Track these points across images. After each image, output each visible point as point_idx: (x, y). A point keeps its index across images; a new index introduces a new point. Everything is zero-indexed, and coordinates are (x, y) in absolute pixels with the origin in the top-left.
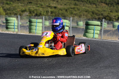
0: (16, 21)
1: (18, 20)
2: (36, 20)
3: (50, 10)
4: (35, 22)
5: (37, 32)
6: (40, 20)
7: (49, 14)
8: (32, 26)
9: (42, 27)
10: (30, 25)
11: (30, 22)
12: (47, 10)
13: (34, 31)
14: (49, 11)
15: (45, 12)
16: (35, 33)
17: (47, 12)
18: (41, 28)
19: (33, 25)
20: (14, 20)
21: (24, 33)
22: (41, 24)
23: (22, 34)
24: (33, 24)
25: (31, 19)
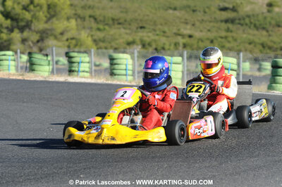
0: (130, 62)
1: (133, 58)
2: (170, 58)
3: (181, 41)
4: (170, 61)
7: (181, 48)
9: (183, 72)
12: (177, 41)
14: (179, 44)
15: (173, 46)
17: (176, 44)
20: (126, 59)
25: (165, 57)
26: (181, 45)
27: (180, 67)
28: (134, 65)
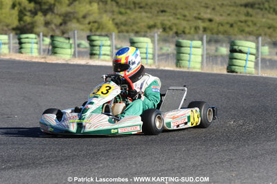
0: (150, 45)
1: (153, 42)
2: (189, 42)
3: (201, 24)
4: (189, 45)
6: (198, 43)
7: (201, 32)
8: (182, 55)
9: (202, 56)
10: (179, 53)
12: (197, 25)
14: (199, 27)
17: (196, 28)
18: (200, 59)
19: (185, 51)
20: (147, 43)
21: (170, 67)
24: (183, 50)
26: (201, 29)
27: (199, 51)
28: (154, 49)
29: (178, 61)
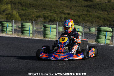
0: (31, 27)
1: (33, 25)
2: (50, 25)
4: (50, 27)
5: (51, 37)
6: (54, 26)
7: (63, 20)
8: (47, 32)
9: (56, 32)
10: (45, 31)
11: (45, 27)
12: (61, 16)
13: (48, 36)
14: (62, 17)
15: (59, 18)
16: (50, 38)
18: (55, 34)
20: (30, 25)
22: (55, 29)
23: (37, 38)
24: (47, 29)
25: (46, 25)
29: (45, 35)
